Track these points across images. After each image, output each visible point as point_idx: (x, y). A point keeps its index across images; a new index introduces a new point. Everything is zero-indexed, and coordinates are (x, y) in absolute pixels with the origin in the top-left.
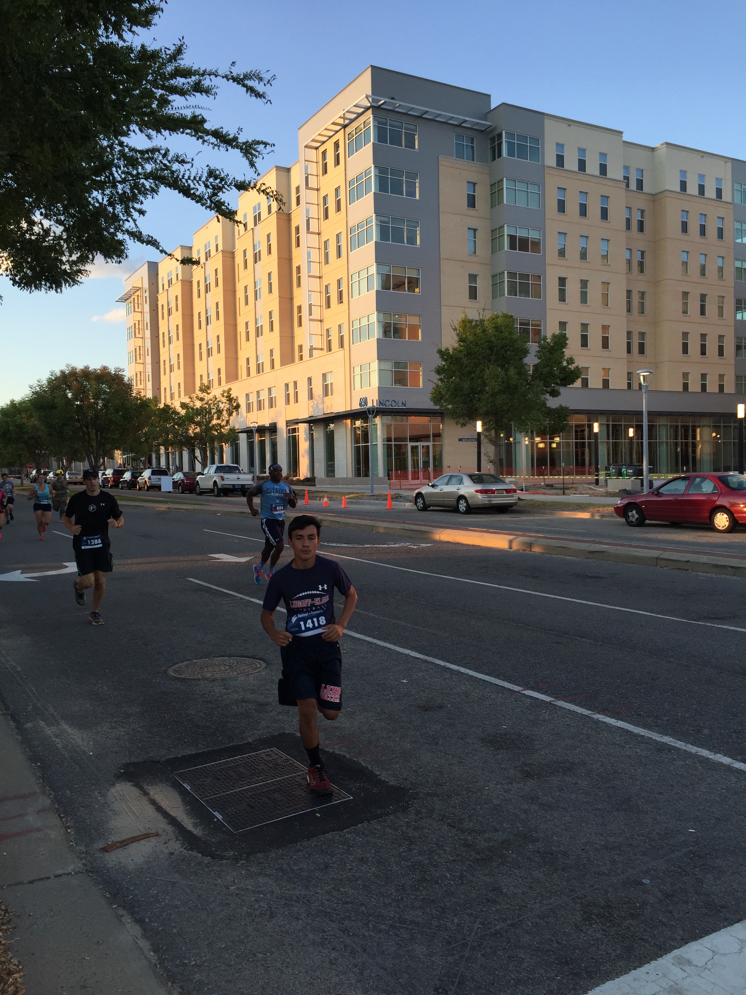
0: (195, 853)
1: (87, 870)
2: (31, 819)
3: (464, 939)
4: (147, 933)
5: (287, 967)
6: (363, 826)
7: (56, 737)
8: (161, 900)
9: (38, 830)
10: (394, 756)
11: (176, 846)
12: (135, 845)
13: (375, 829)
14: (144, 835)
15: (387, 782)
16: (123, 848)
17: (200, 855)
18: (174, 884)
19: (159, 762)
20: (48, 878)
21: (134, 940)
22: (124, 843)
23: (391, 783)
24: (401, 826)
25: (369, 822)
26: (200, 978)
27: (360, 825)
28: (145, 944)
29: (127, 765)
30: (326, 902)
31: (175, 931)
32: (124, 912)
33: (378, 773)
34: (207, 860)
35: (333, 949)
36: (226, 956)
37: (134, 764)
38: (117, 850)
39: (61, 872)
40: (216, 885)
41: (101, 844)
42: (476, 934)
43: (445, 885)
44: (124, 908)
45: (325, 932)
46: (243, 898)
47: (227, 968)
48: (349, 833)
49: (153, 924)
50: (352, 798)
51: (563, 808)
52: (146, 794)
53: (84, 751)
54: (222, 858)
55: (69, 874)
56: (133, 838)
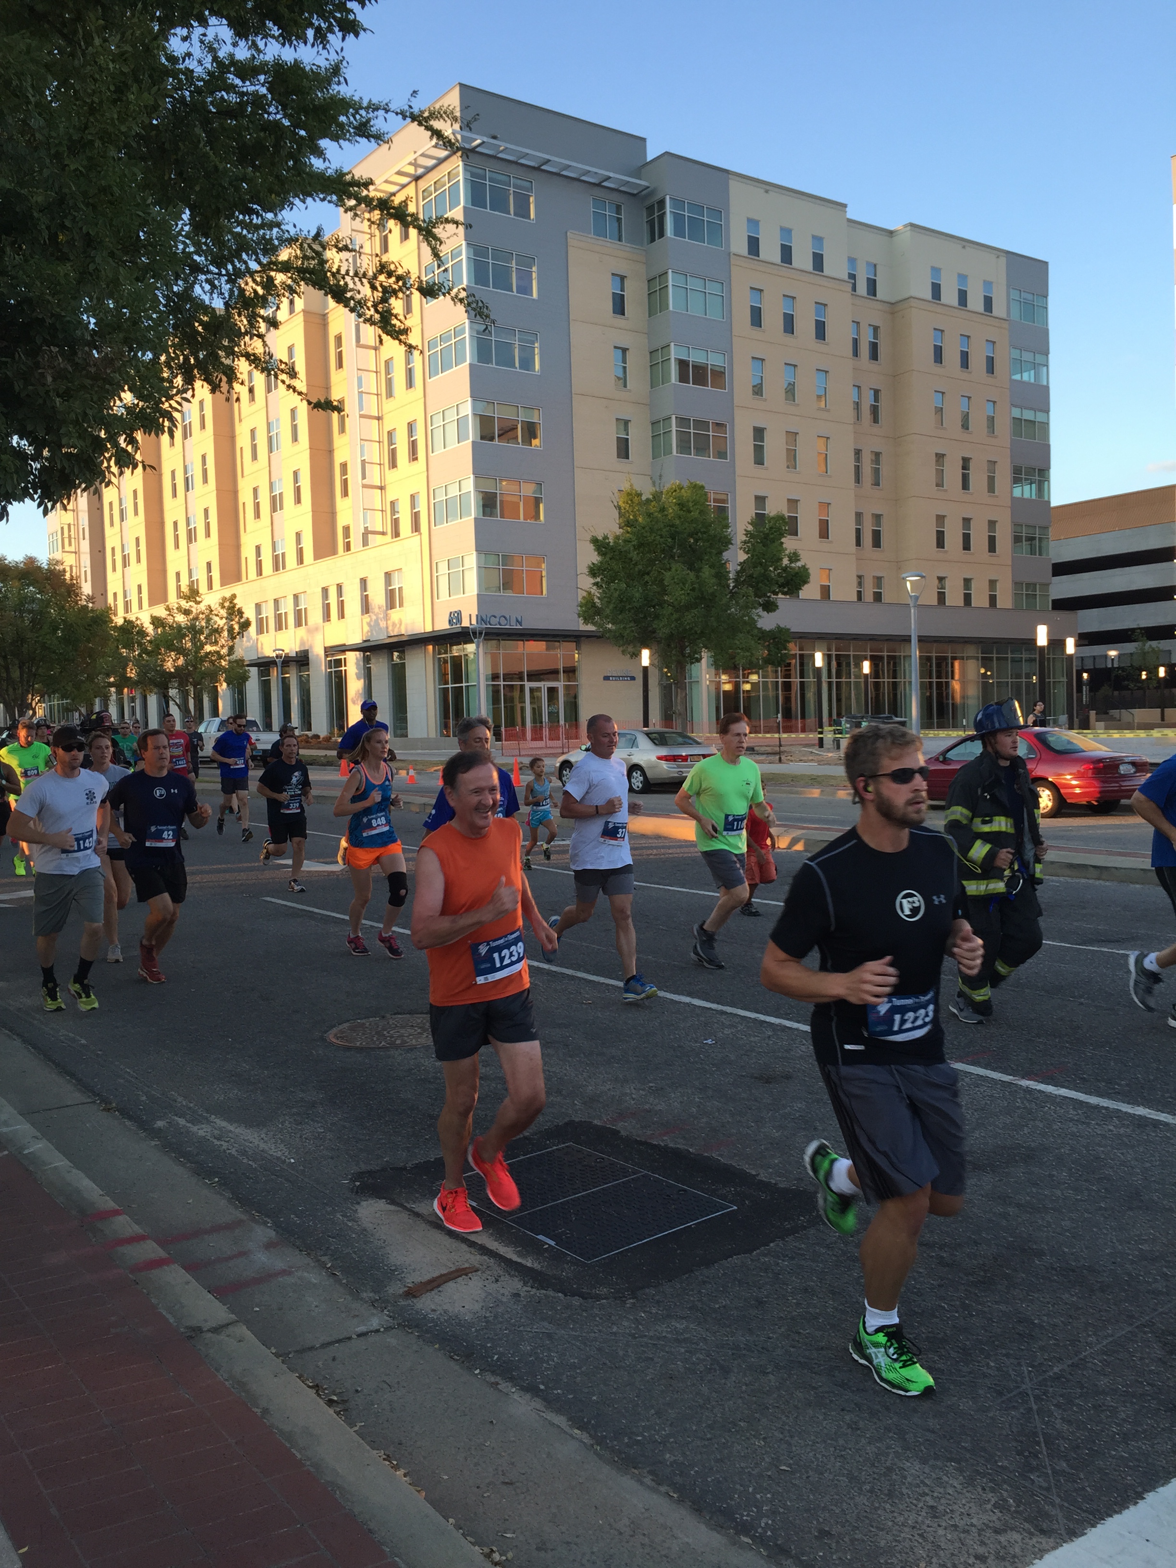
0: (551, 1293)
1: (399, 1324)
2: (262, 1258)
3: (1018, 1387)
4: (552, 1403)
5: (792, 1437)
6: (777, 1245)
7: (218, 1139)
8: (546, 1358)
9: (283, 1272)
10: (763, 1147)
11: (515, 1284)
12: (451, 1284)
13: (799, 1249)
14: (457, 1271)
15: (775, 1184)
16: (436, 1291)
17: (560, 1294)
18: (550, 1336)
19: (405, 1168)
20: (350, 1338)
21: (539, 1416)
22: (435, 1284)
23: (781, 1186)
24: (836, 1243)
25: (783, 1239)
26: (673, 1458)
27: (772, 1245)
28: (560, 1420)
29: (359, 1176)
30: (792, 1350)
31: (594, 1398)
32: (498, 1379)
33: (754, 1173)
34: (576, 1301)
35: (843, 1410)
36: (694, 1428)
37: (370, 1173)
38: (428, 1294)
39: (362, 1329)
40: (615, 1334)
41: (395, 1289)
42: (1031, 1380)
43: (948, 1318)
44: (493, 1373)
45: (814, 1388)
46: (667, 1349)
47: (706, 1443)
48: (765, 1255)
49: (555, 1392)
50: (735, 1208)
51: (1052, 1209)
52: (417, 1215)
53: (278, 1158)
54: (598, 1298)
55: (378, 1331)
56: (442, 1276)
